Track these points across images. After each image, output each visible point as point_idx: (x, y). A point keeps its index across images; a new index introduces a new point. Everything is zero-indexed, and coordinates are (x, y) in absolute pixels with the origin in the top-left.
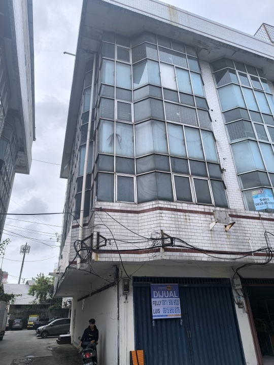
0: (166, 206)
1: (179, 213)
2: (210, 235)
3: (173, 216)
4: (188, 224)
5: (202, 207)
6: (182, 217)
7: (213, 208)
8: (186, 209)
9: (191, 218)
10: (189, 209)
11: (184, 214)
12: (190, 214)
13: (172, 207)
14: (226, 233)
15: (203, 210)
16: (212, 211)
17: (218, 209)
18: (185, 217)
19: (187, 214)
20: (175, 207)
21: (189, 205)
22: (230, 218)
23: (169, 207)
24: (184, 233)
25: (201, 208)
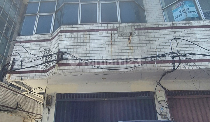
0: (68, 29)
1: (79, 33)
2: (110, 49)
3: (73, 36)
4: (88, 41)
5: (106, 25)
6: (82, 36)
7: (118, 25)
8: (88, 29)
9: (91, 36)
10: (91, 28)
11: (85, 33)
12: (91, 33)
13: (73, 29)
14: (129, 45)
15: (106, 28)
16: (116, 27)
17: (123, 24)
18: (85, 36)
19: (88, 33)
20: (76, 29)
21: (91, 26)
22: (136, 31)
23: (70, 29)
24: (82, 50)
25: (104, 26)
